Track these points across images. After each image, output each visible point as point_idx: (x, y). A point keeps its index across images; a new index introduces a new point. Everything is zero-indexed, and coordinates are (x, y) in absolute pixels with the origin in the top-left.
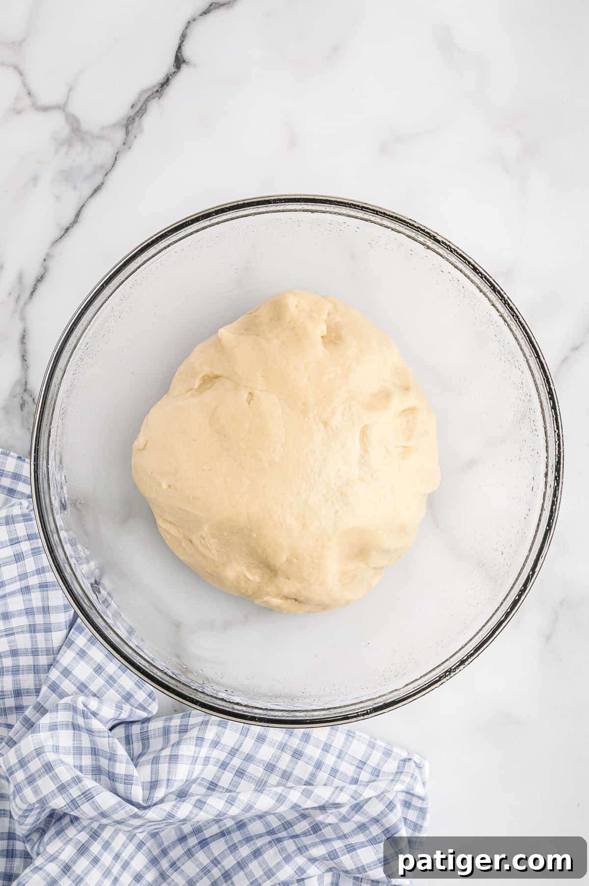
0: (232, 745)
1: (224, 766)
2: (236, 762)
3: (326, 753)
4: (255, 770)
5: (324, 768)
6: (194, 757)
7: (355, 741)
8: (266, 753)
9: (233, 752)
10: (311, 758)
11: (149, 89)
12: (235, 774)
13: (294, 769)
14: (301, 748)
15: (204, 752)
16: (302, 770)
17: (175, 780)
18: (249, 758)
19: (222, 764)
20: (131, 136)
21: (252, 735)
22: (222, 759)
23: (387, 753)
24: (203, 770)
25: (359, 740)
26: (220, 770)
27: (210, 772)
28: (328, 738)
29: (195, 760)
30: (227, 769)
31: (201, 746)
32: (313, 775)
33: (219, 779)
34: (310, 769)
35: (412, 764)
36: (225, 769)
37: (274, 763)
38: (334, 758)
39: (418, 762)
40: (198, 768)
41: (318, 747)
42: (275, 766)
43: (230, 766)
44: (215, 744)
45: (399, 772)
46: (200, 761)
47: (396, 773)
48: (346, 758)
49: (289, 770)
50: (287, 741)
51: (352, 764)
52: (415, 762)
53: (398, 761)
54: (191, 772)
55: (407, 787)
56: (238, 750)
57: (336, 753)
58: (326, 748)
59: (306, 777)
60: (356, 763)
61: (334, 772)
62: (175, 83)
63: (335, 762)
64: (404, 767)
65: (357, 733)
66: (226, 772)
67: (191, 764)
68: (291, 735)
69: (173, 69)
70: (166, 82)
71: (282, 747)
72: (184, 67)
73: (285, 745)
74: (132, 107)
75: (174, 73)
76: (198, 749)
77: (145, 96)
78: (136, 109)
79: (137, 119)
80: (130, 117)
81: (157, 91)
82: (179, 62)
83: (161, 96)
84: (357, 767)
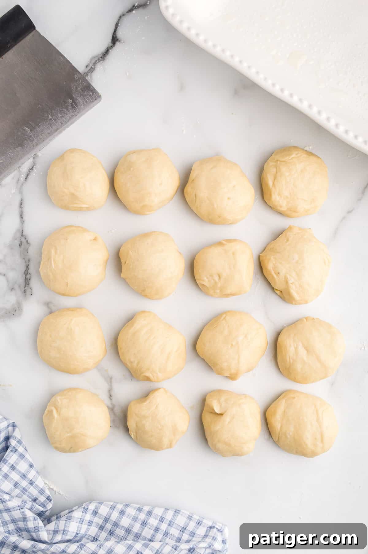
0: (105, 515)
3: (161, 523)
5: (160, 531)
6: (81, 519)
7: (179, 516)
8: (125, 522)
9: (106, 520)
10: (152, 525)
13: (142, 532)
14: (146, 519)
15: (88, 517)
16: (147, 533)
18: (116, 525)
21: (117, 510)
23: (199, 523)
25: (182, 515)
28: (163, 514)
29: (82, 521)
31: (86, 513)
32: (153, 536)
34: (152, 532)
35: (215, 530)
38: (166, 526)
39: (220, 528)
40: (84, 526)
41: (156, 519)
42: (131, 530)
43: (105, 528)
44: (95, 513)
45: (206, 536)
46: (86, 522)
47: (204, 536)
48: (174, 525)
49: (139, 532)
50: (138, 515)
51: (177, 529)
52: (217, 528)
53: (206, 528)
54: (79, 528)
56: (109, 519)
57: (168, 522)
58: (162, 520)
59: (149, 537)
60: (180, 528)
61: (166, 533)
63: (167, 528)
64: (209, 532)
65: (182, 511)
66: (103, 532)
67: (79, 523)
68: (140, 512)
69: (111, 45)
70: (107, 52)
71: (135, 519)
72: (118, 43)
73: (137, 518)
74: (86, 67)
75: (112, 46)
76: (84, 514)
77: (94, 61)
78: (89, 68)
79: (89, 74)
80: (86, 72)
81: (101, 57)
82: (115, 40)
83: (104, 60)
84: (181, 531)
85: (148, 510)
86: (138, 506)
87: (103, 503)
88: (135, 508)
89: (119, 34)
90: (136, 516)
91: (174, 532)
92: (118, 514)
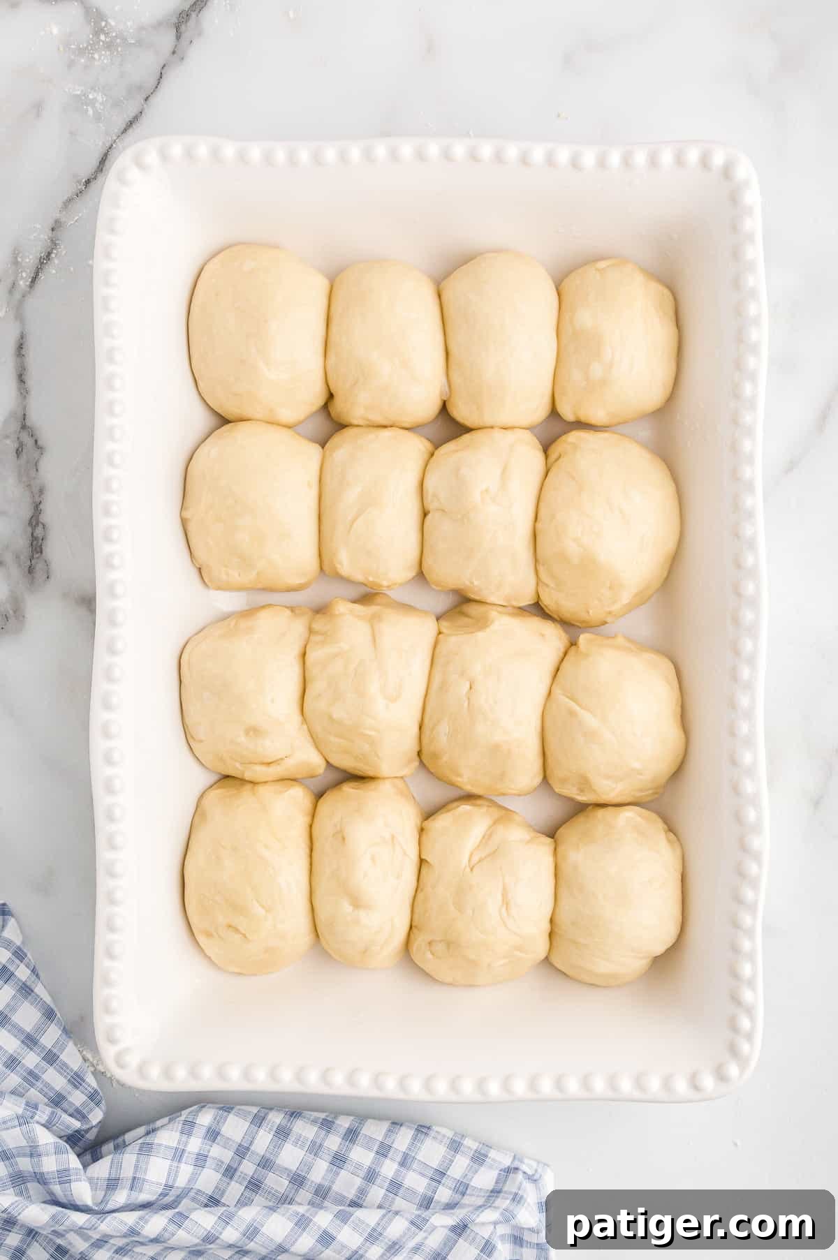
0: (239, 1139)
1: (230, 1172)
2: (248, 1168)
3: (382, 1159)
4: (276, 1182)
5: (378, 1181)
6: (177, 1149)
7: (429, 1140)
8: (290, 1156)
9: (242, 1151)
10: (359, 1166)
12: (247, 1187)
13: (333, 1182)
14: (344, 1150)
15: (195, 1144)
16: (347, 1183)
17: (144, 1180)
18: (266, 1163)
19: (227, 1170)
21: (269, 1126)
22: (227, 1161)
23: (479, 1159)
24: (193, 1178)
25: (435, 1138)
26: (224, 1179)
27: (209, 1179)
28: (386, 1136)
29: (178, 1155)
30: (236, 1177)
31: (189, 1134)
32: (362, 1192)
33: (222, 1193)
34: (358, 1182)
35: (520, 1176)
36: (231, 1178)
37: (303, 1174)
38: (395, 1166)
39: (530, 1172)
40: (186, 1169)
41: (369, 1149)
42: (304, 1178)
43: (238, 1173)
44: (213, 1135)
45: (496, 1192)
46: (189, 1157)
47: (492, 1192)
48: (415, 1166)
49: (326, 1184)
50: (323, 1141)
51: (423, 1175)
52: (524, 1173)
53: (496, 1172)
54: (172, 1173)
56: (248, 1149)
57: (399, 1158)
58: (384, 1151)
59: (351, 1195)
60: (430, 1173)
61: (395, 1186)
63: (397, 1171)
64: (505, 1181)
65: (435, 1128)
66: (233, 1183)
67: (173, 1160)
68: (329, 1132)
73: (321, 1146)
76: (184, 1138)
84: (432, 1179)
85: (347, 1126)
86: (323, 1116)
87: (232, 1109)
88: (314, 1121)
90: (319, 1141)
91: (416, 1182)
92: (271, 1136)
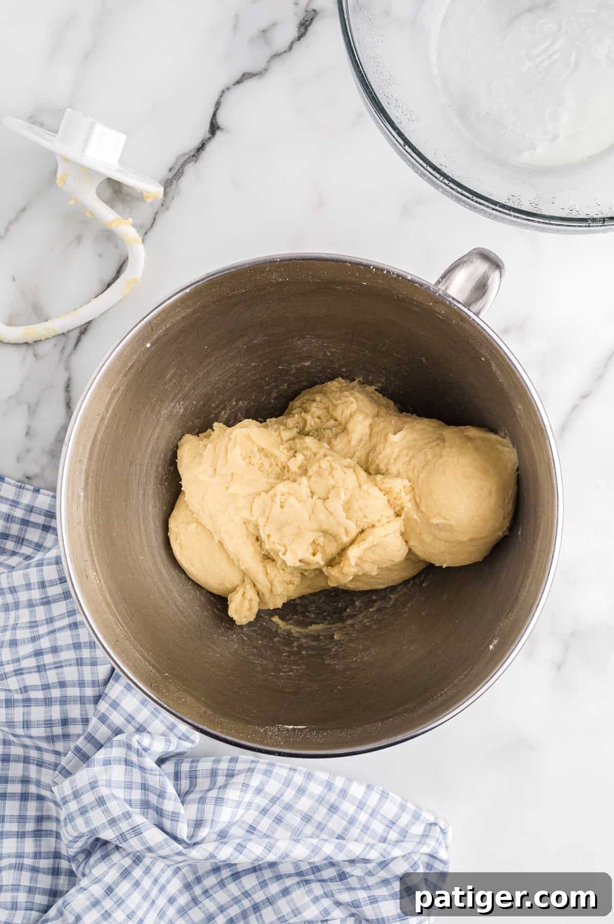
0: (274, 793)
1: (264, 811)
2: (276, 809)
3: (360, 810)
4: (293, 819)
5: (357, 824)
6: (238, 801)
7: (388, 802)
8: (304, 804)
9: (274, 800)
10: (345, 814)
11: (186, 154)
12: (274, 821)
13: (328, 822)
15: (248, 797)
16: (336, 824)
17: (218, 822)
18: (288, 807)
19: (262, 810)
20: (169, 197)
22: (263, 805)
23: (416, 817)
24: (244, 814)
25: (391, 801)
26: (260, 815)
27: (251, 816)
28: (363, 797)
29: (238, 804)
30: (268, 815)
31: (246, 792)
32: (346, 830)
33: (258, 824)
34: (344, 823)
35: (438, 829)
36: (264, 815)
37: (310, 814)
38: (367, 816)
39: (443, 827)
40: (241, 811)
41: (353, 804)
42: (311, 817)
43: (269, 812)
44: (259, 791)
45: (425, 836)
46: (243, 805)
47: (423, 836)
48: (378, 817)
49: (324, 822)
50: (326, 795)
51: (382, 823)
52: (440, 827)
53: (424, 824)
54: (234, 815)
55: (432, 851)
56: (278, 798)
57: (370, 811)
58: (361, 806)
59: (339, 831)
60: (386, 822)
61: (366, 828)
62: (210, 147)
63: (368, 820)
64: (430, 830)
65: (391, 794)
66: (265, 818)
67: (235, 808)
68: (329, 790)
69: (208, 135)
70: (201, 147)
71: (320, 800)
72: (218, 133)
73: (323, 799)
74: (170, 170)
75: (209, 138)
77: (182, 160)
78: (174, 172)
79: (175, 182)
80: (169, 179)
81: (194, 156)
82: (214, 128)
83: (197, 160)
84: (387, 826)
89: (221, 120)
90: (323, 796)
91: (378, 827)
92: (294, 792)
